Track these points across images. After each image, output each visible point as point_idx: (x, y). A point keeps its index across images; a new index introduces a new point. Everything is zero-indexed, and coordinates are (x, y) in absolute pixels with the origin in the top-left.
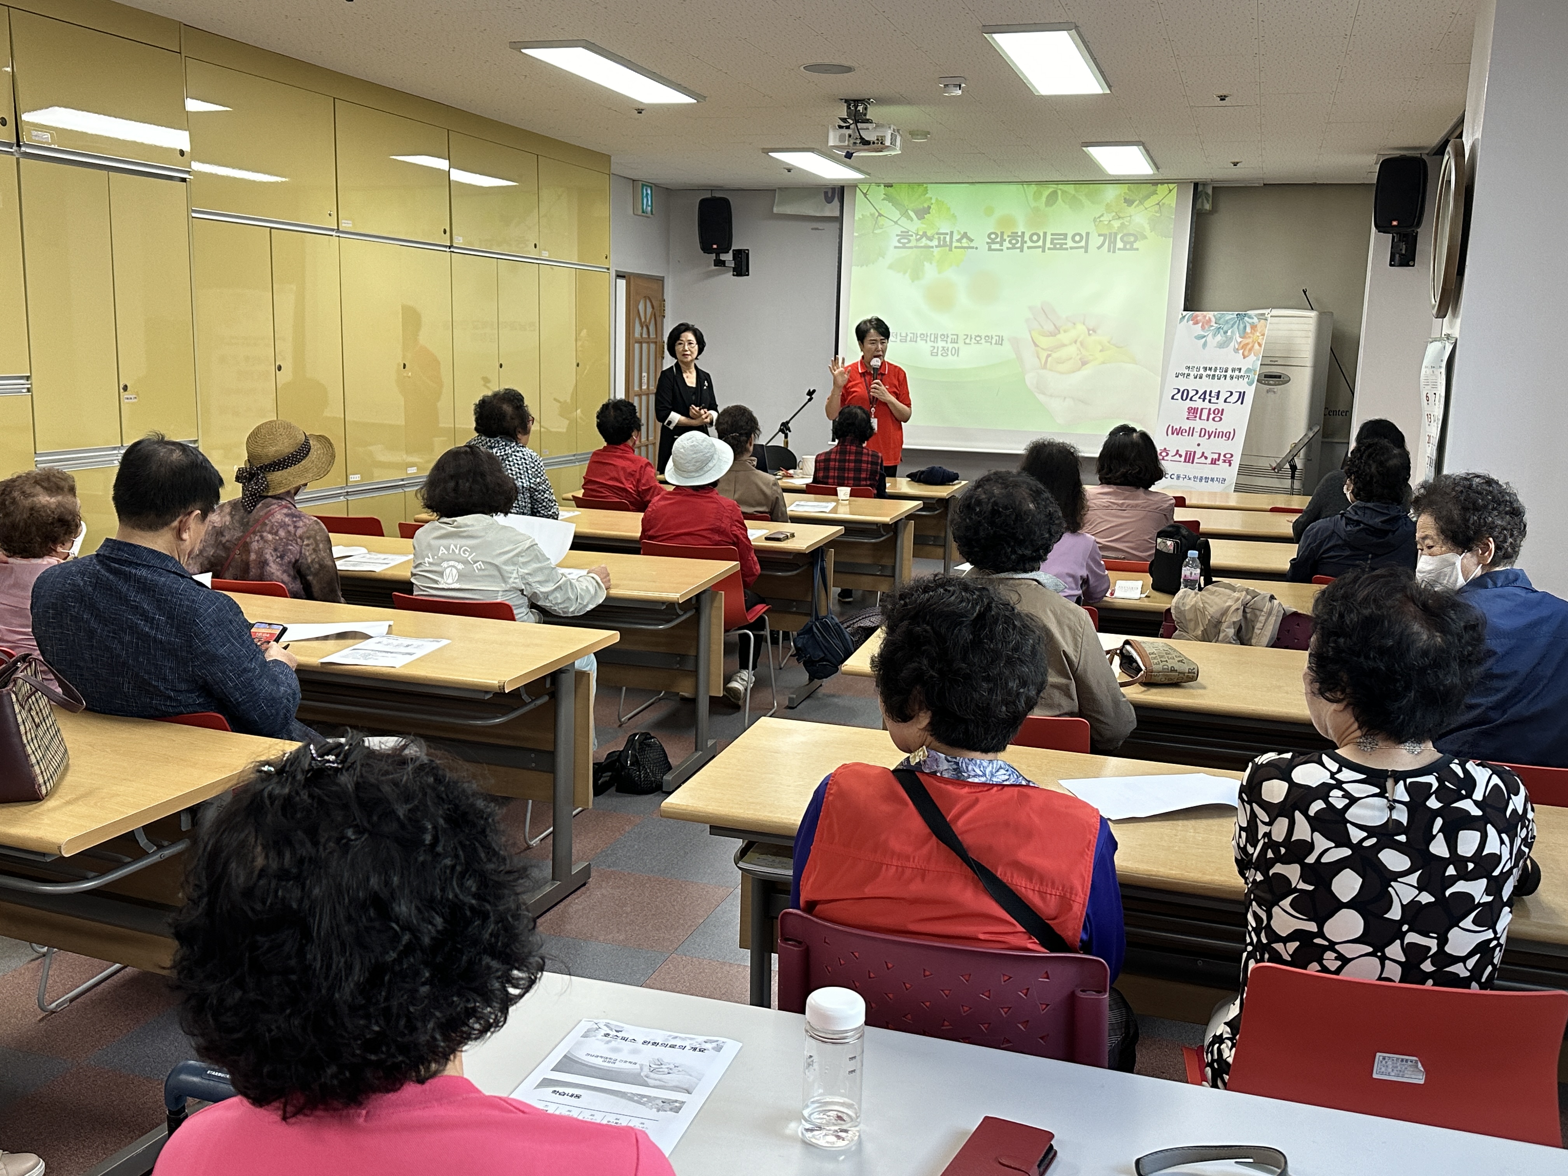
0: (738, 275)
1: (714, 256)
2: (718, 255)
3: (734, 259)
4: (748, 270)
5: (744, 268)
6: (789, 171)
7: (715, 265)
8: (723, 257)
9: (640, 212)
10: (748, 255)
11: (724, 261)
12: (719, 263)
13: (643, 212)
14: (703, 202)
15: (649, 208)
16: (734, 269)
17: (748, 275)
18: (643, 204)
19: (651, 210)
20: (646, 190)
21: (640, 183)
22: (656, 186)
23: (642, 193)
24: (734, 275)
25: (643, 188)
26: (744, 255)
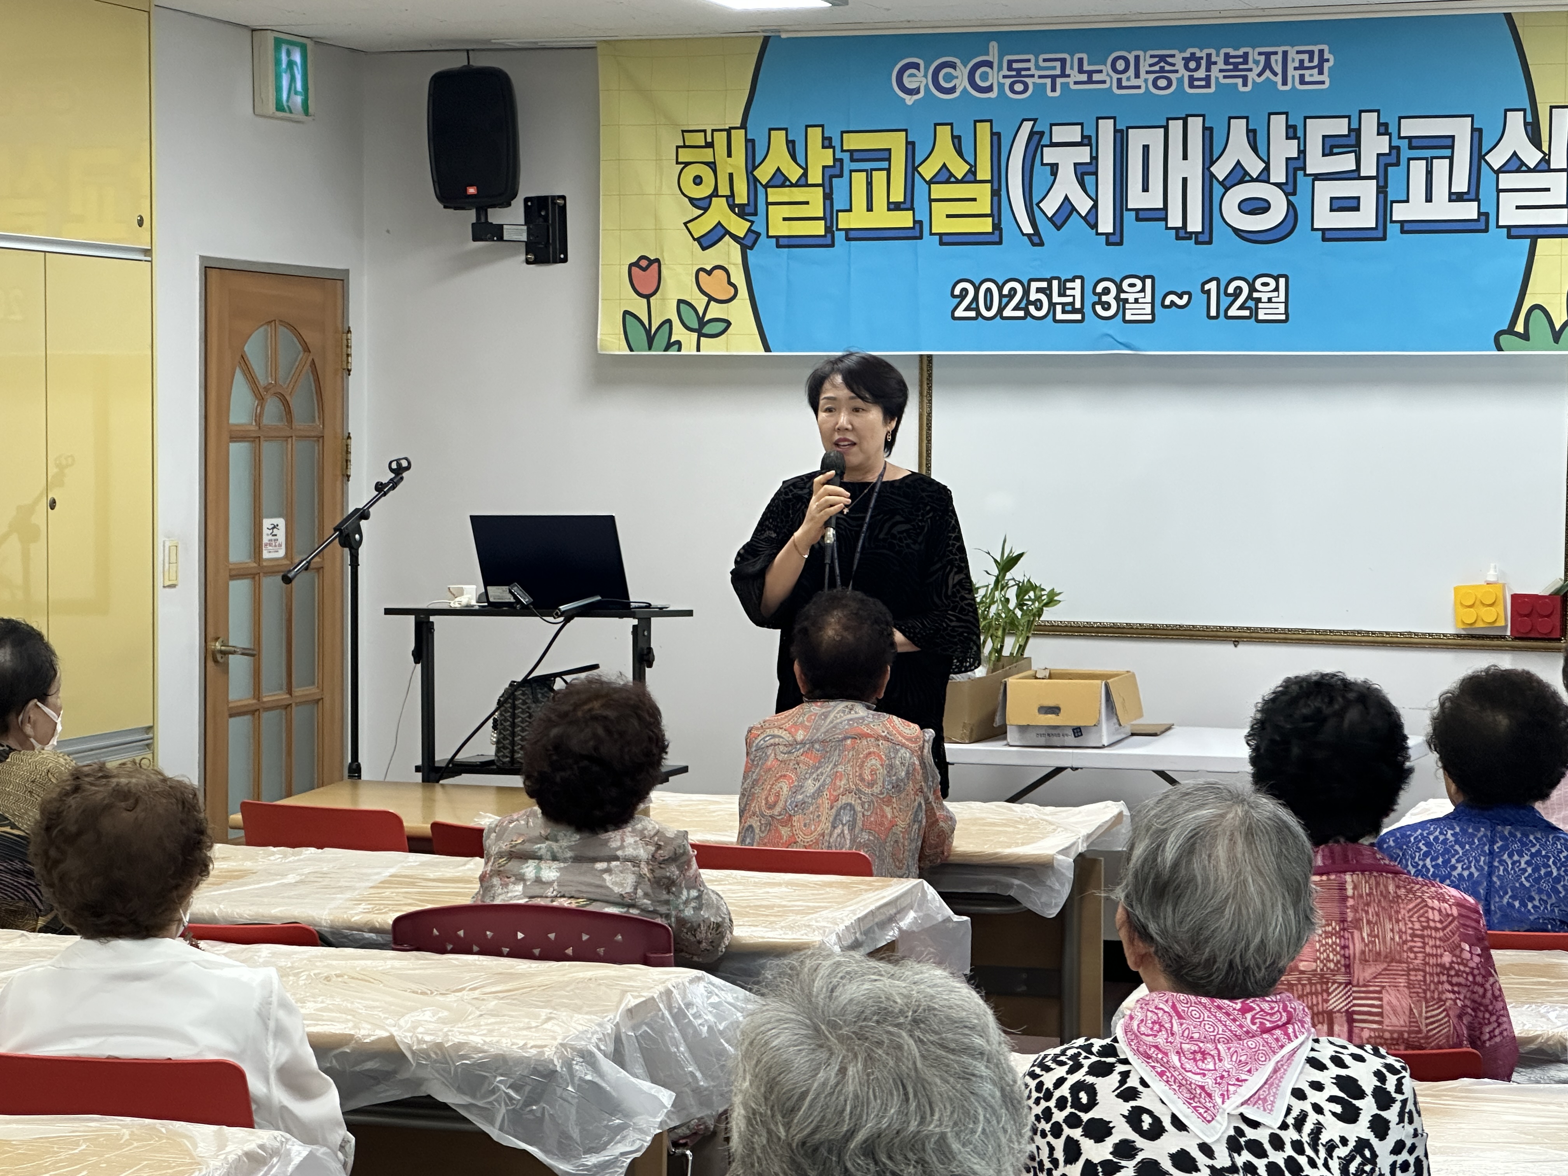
0: (536, 262)
1: (471, 216)
2: (482, 211)
3: (527, 222)
4: (565, 251)
5: (554, 244)
7: (475, 239)
8: (496, 216)
9: (272, 109)
10: (562, 209)
11: (501, 227)
12: (487, 232)
13: (279, 107)
14: (438, 81)
15: (299, 99)
16: (530, 247)
17: (565, 260)
18: (278, 89)
19: (305, 103)
20: (289, 53)
21: (271, 36)
22: (318, 42)
23: (278, 62)
24: (528, 262)
25: (277, 49)
26: (553, 211)
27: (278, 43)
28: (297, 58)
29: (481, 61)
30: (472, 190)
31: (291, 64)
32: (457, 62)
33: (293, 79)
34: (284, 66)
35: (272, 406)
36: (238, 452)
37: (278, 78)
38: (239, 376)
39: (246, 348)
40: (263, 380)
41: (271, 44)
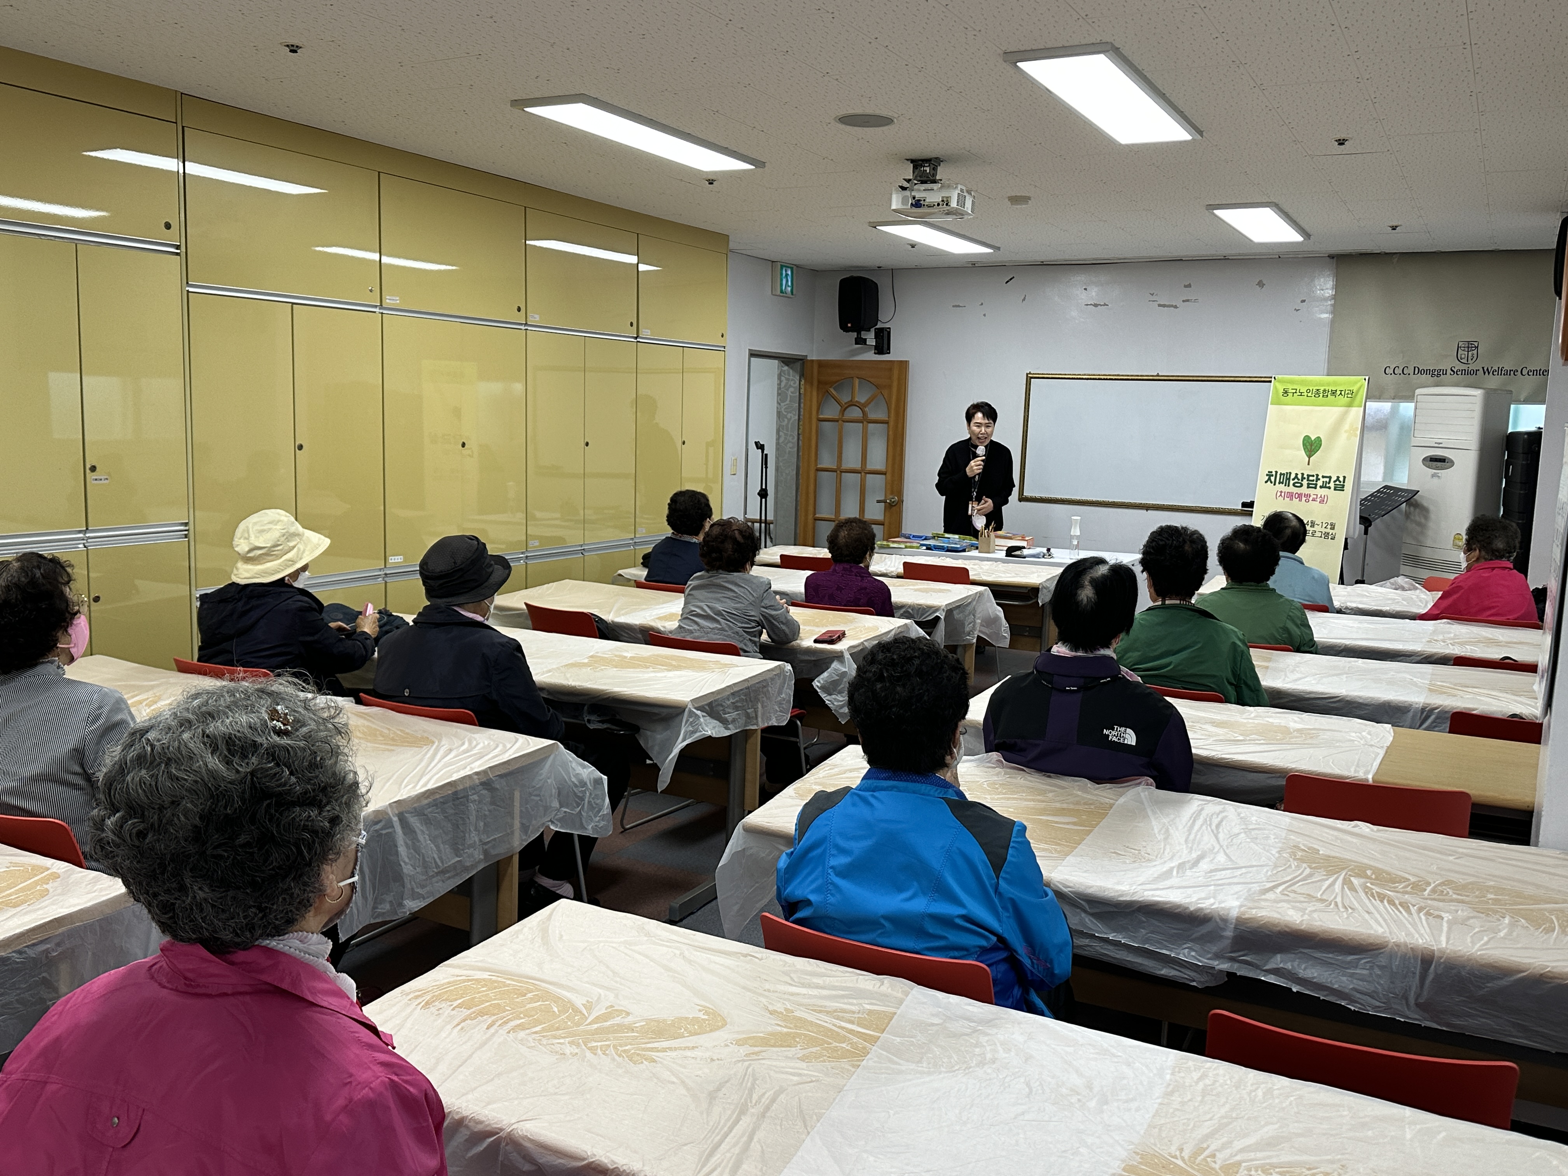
0: (879, 353)
1: (855, 334)
3: (875, 338)
4: (888, 347)
5: (886, 346)
6: (913, 247)
7: (856, 344)
8: (864, 335)
9: (779, 293)
10: (889, 333)
11: (866, 339)
12: (860, 341)
13: (782, 292)
14: (842, 282)
15: (789, 289)
16: (876, 347)
17: (889, 353)
18: (781, 285)
19: (792, 290)
20: (786, 271)
21: (779, 264)
22: (797, 266)
23: (781, 274)
24: (875, 353)
25: (782, 269)
26: (886, 333)
27: (782, 267)
28: (789, 272)
29: (862, 274)
30: (855, 325)
31: (787, 275)
32: (850, 275)
33: (787, 281)
34: (784, 275)
37: (781, 280)
41: (779, 267)
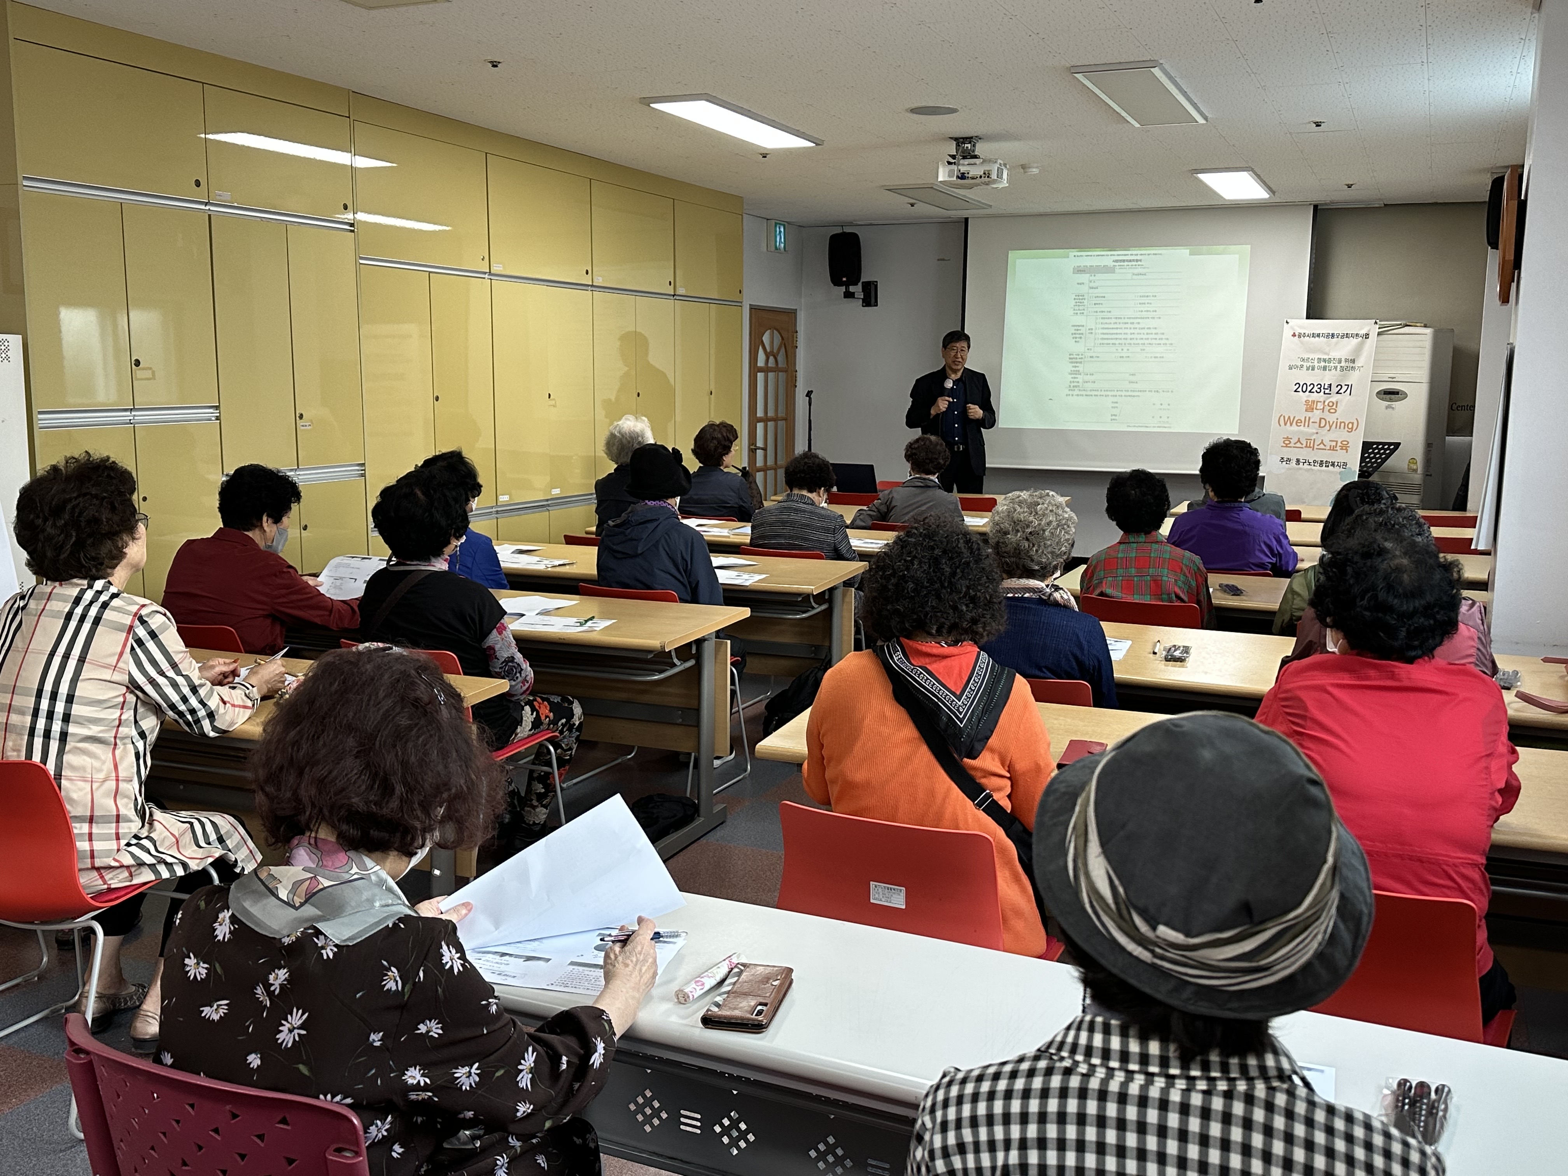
0: (866, 306)
2: (848, 287)
3: (863, 291)
4: (877, 302)
5: (873, 300)
6: (912, 205)
7: (844, 297)
8: (852, 289)
9: (773, 249)
10: (876, 287)
11: (854, 293)
12: (849, 295)
13: (776, 248)
14: (833, 238)
15: (782, 245)
16: (864, 301)
17: (877, 306)
18: (776, 241)
19: (785, 246)
20: (779, 228)
21: (773, 222)
22: (788, 223)
24: (863, 306)
25: (776, 226)
26: (873, 287)
27: (776, 224)
28: (782, 230)
29: (848, 230)
30: (844, 279)
31: (780, 232)
32: (838, 230)
33: (780, 237)
34: (777, 232)
35: (771, 359)
36: (760, 376)
37: (775, 237)
38: (760, 348)
39: (764, 338)
40: (768, 350)
41: (774, 224)
